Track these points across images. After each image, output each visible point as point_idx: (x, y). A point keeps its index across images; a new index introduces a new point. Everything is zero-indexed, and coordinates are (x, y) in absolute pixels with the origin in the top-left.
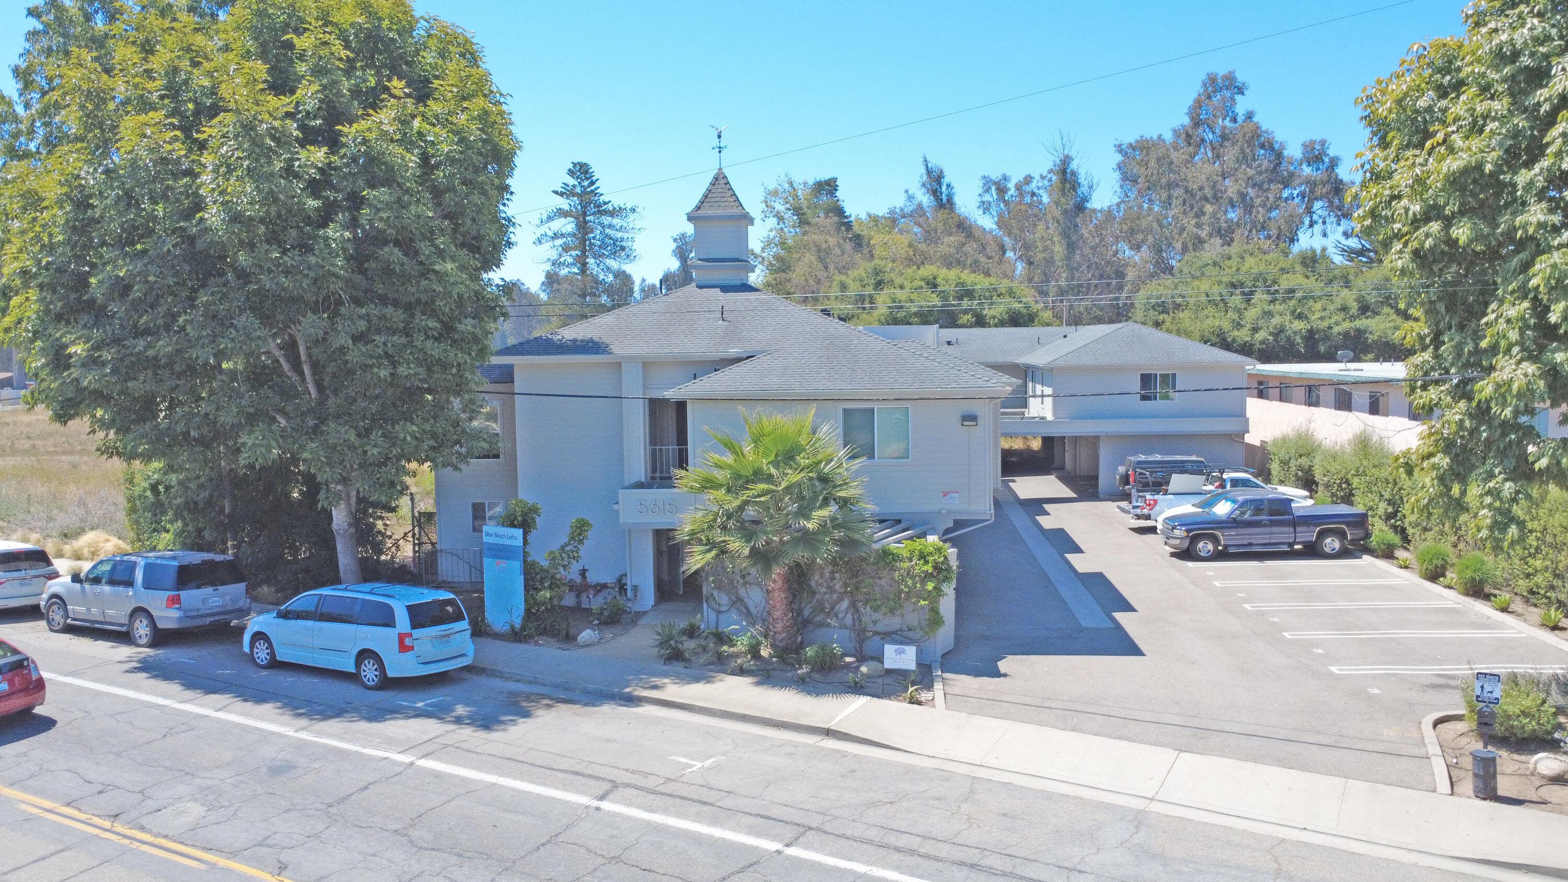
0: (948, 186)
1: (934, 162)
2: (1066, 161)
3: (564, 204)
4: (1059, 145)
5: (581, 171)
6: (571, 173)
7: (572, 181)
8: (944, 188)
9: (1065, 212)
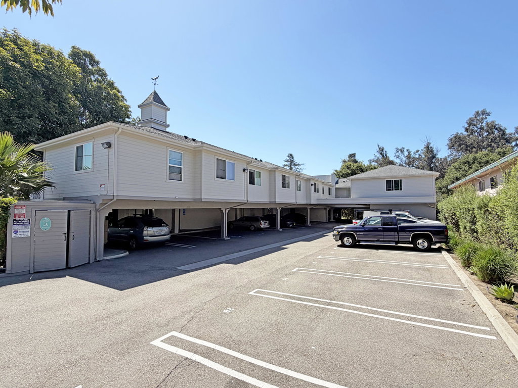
0: (386, 152)
1: (381, 146)
2: (429, 144)
3: (286, 163)
4: (426, 140)
5: (291, 156)
6: (288, 156)
7: (288, 158)
8: (384, 152)
9: (428, 158)
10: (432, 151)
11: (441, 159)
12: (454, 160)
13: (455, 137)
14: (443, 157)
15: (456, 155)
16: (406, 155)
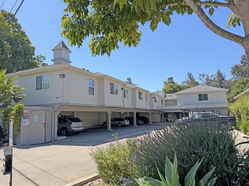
0: (193, 76)
1: (189, 72)
2: (219, 71)
4: (217, 68)
9: (220, 80)
10: (222, 76)
11: (227, 80)
12: (235, 81)
13: (235, 67)
14: (228, 79)
15: (236, 78)
16: (206, 78)
